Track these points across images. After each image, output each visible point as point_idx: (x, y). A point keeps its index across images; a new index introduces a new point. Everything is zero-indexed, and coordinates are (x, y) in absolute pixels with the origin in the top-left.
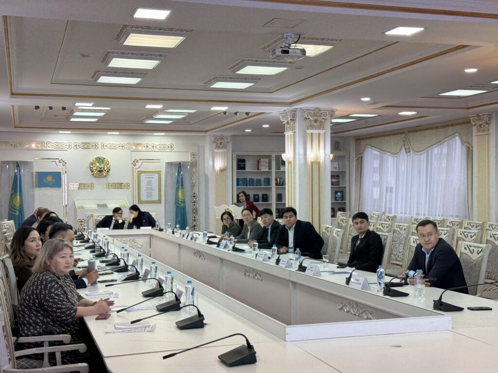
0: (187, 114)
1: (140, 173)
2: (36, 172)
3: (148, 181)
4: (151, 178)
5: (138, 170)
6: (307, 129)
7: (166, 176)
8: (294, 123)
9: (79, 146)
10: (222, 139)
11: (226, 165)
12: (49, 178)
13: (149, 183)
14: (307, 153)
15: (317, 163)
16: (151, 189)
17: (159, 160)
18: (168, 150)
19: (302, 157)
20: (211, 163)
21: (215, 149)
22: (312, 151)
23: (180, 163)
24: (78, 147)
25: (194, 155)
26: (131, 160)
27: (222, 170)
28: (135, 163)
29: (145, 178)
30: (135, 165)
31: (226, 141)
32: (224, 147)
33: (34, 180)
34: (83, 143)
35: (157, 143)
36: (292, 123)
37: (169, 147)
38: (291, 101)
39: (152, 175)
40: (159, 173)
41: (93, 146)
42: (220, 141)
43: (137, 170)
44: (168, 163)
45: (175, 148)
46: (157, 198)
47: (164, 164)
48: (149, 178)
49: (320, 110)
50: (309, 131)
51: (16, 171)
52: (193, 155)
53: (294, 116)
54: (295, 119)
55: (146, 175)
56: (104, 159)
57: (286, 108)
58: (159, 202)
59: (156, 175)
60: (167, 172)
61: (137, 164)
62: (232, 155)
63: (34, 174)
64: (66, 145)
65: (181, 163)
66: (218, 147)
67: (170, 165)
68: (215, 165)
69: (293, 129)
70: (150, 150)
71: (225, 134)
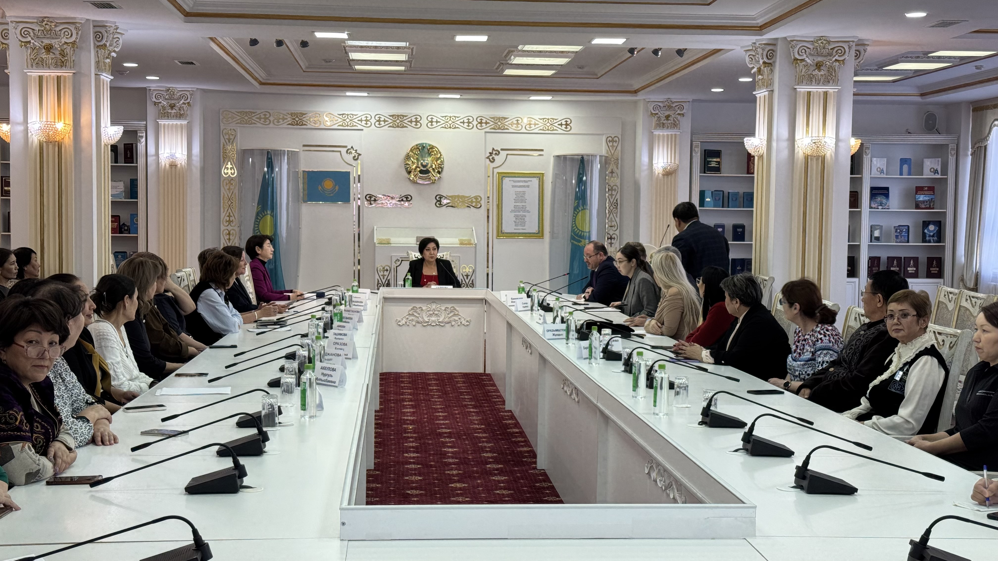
0: (573, 55)
1: (503, 176)
2: (304, 171)
3: (517, 193)
4: (524, 186)
5: (500, 170)
6: (798, 84)
7: (554, 183)
8: (772, 71)
9: (385, 121)
10: (670, 107)
11: (677, 162)
12: (328, 184)
13: (520, 197)
14: (797, 137)
15: (818, 157)
16: (524, 209)
17: (542, 150)
18: (560, 131)
19: (784, 145)
20: (645, 159)
21: (655, 129)
22: (807, 131)
23: (583, 158)
24: (382, 123)
25: (613, 141)
26: (485, 151)
27: (669, 174)
28: (492, 155)
29: (513, 186)
30: (493, 161)
31: (679, 112)
32: (675, 125)
33: (301, 186)
34: (392, 116)
35: (537, 117)
36: (766, 70)
37: (561, 125)
38: (760, 21)
39: (525, 181)
40: (540, 177)
41: (411, 122)
42: (667, 113)
43: (496, 171)
44: (558, 157)
45: (575, 127)
46: (535, 229)
47: (552, 160)
48: (520, 187)
49: (829, 42)
50: (803, 89)
51: (266, 169)
52: (611, 140)
53: (771, 55)
54: (774, 62)
55: (515, 182)
56: (432, 147)
57: (754, 38)
58: (540, 234)
59: (535, 181)
60: (556, 176)
61: (496, 157)
62: (692, 142)
63: (301, 175)
64: (361, 121)
65: (585, 157)
66: (661, 125)
67: (561, 160)
68: (655, 162)
69: (769, 84)
70: (524, 130)
71: (676, 97)
